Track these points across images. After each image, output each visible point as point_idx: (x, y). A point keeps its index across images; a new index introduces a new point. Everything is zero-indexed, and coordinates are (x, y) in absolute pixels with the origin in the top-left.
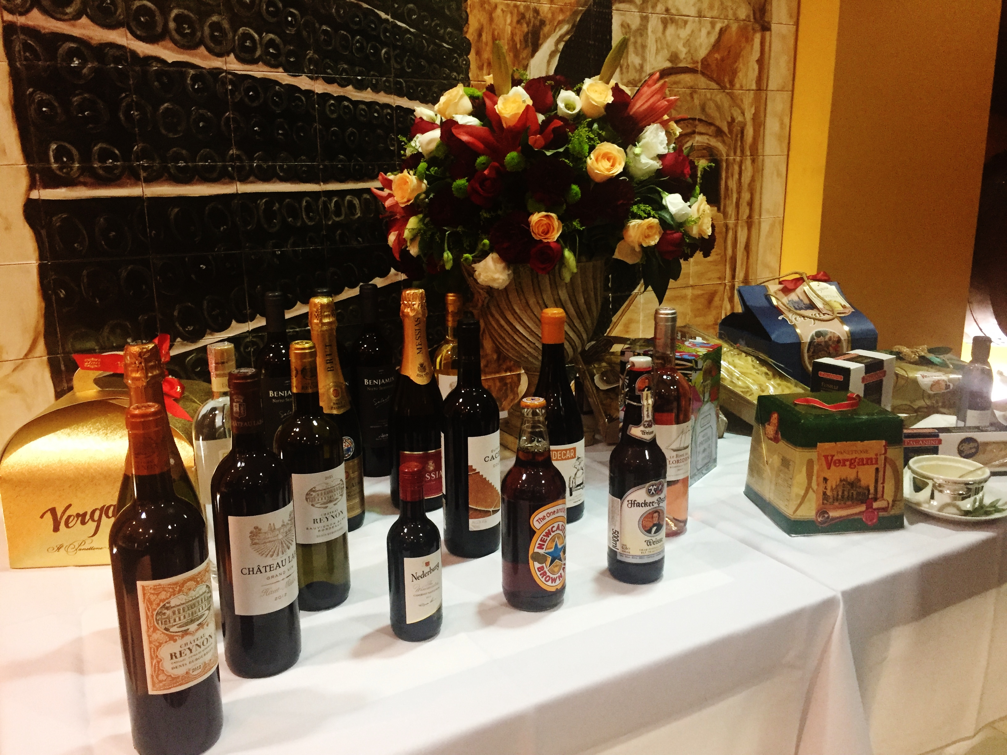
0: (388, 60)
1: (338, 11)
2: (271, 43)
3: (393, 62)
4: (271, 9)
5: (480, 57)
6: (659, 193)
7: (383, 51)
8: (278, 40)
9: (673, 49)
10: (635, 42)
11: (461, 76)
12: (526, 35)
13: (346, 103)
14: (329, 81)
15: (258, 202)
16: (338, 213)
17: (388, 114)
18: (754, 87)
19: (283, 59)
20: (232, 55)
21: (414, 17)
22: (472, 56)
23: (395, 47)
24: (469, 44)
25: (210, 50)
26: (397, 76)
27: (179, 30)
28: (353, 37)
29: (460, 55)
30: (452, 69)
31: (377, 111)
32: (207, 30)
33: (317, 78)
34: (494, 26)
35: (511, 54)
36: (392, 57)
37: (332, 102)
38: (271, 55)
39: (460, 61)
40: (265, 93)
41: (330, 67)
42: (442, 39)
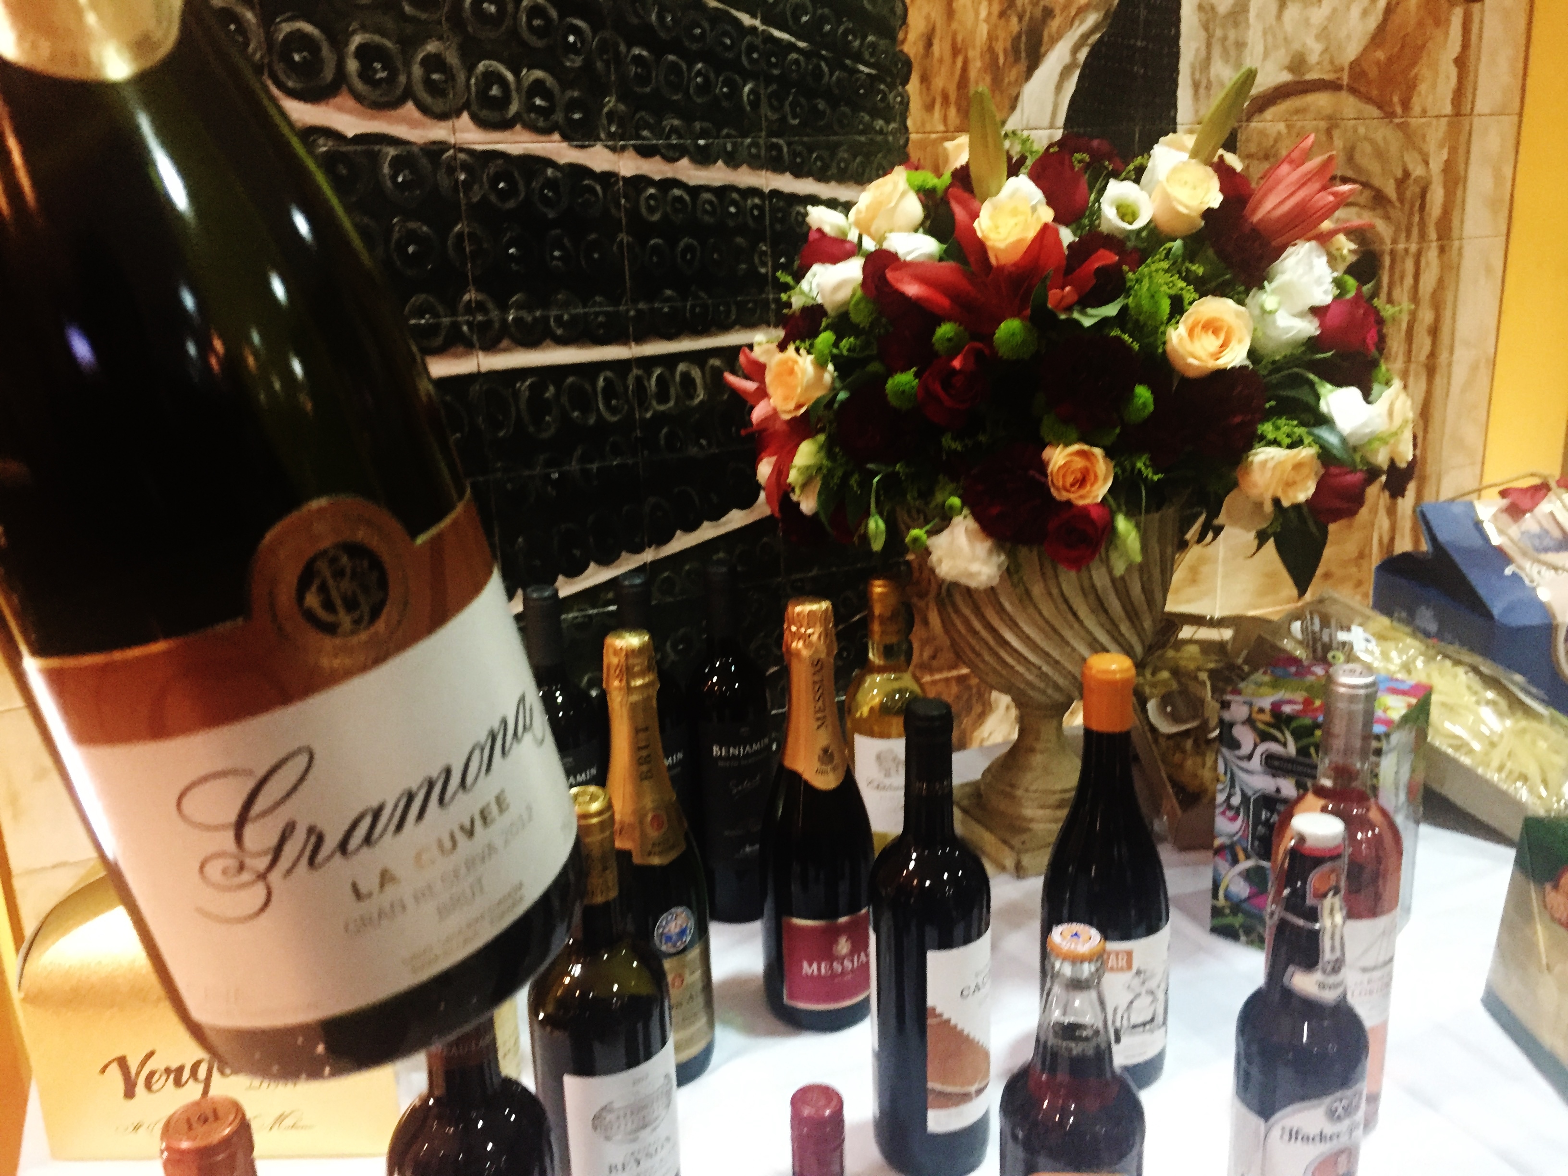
0: (755, 104)
1: (661, 18)
2: (538, 88)
3: (765, 110)
4: (536, 22)
5: (928, 89)
6: (1312, 385)
7: (747, 89)
8: (550, 81)
9: (1296, 46)
10: (1225, 38)
11: (893, 126)
12: (1017, 39)
13: (677, 192)
14: (645, 152)
15: (518, 385)
16: (663, 396)
17: (755, 206)
18: (1448, 109)
19: (559, 117)
20: (465, 116)
21: (805, 19)
22: (913, 87)
23: (769, 80)
24: (908, 64)
25: (424, 109)
26: (771, 134)
27: (366, 74)
28: (690, 66)
29: (892, 87)
30: (875, 113)
31: (734, 203)
32: (417, 71)
33: (623, 149)
34: (955, 25)
35: (988, 78)
36: (764, 99)
37: (652, 191)
38: (538, 110)
39: (891, 96)
40: (528, 184)
41: (647, 126)
42: (858, 58)
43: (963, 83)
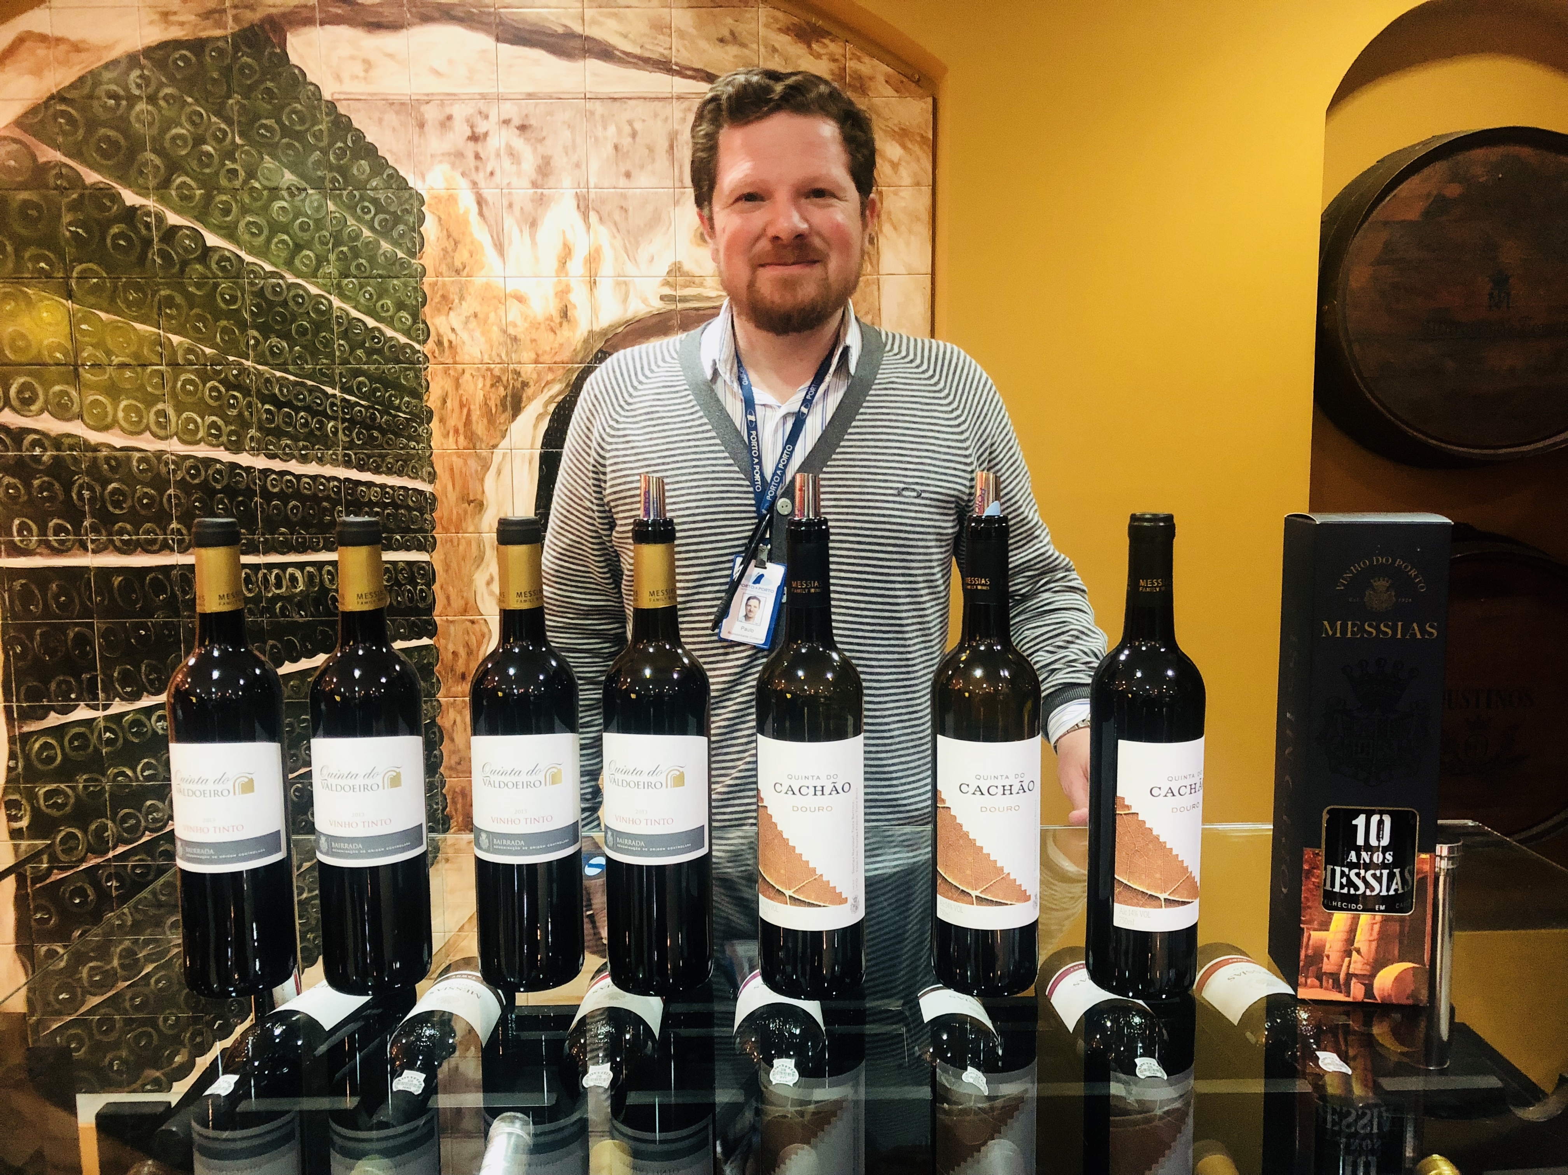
0: (335, 433)
1: (281, 390)
2: (214, 425)
3: (341, 436)
5: (444, 424)
7: (330, 425)
8: (220, 422)
11: (421, 445)
12: (504, 399)
13: (288, 477)
16: (278, 585)
19: (224, 439)
21: (365, 390)
22: (434, 425)
23: (344, 420)
24: (430, 413)
25: (154, 435)
26: (344, 449)
29: (421, 424)
30: (410, 438)
31: (322, 484)
33: (258, 455)
34: (461, 392)
35: (485, 420)
36: (340, 432)
37: (274, 476)
38: (212, 435)
39: (420, 430)
40: (206, 472)
41: (272, 443)
42: (398, 409)
43: (468, 422)
